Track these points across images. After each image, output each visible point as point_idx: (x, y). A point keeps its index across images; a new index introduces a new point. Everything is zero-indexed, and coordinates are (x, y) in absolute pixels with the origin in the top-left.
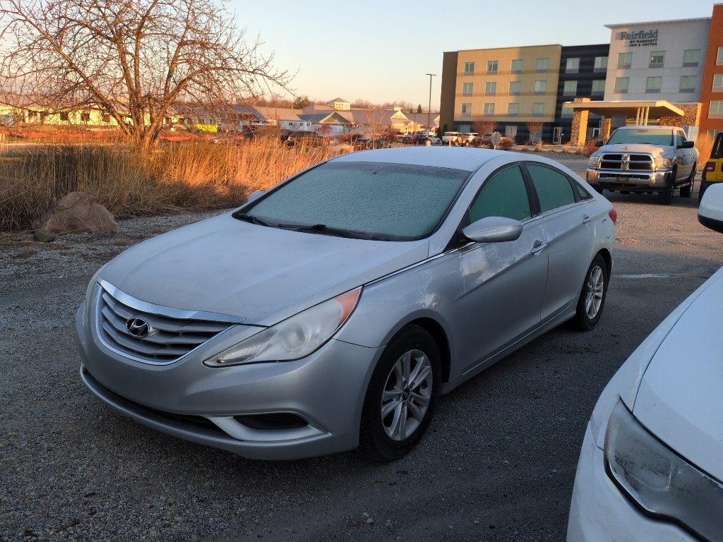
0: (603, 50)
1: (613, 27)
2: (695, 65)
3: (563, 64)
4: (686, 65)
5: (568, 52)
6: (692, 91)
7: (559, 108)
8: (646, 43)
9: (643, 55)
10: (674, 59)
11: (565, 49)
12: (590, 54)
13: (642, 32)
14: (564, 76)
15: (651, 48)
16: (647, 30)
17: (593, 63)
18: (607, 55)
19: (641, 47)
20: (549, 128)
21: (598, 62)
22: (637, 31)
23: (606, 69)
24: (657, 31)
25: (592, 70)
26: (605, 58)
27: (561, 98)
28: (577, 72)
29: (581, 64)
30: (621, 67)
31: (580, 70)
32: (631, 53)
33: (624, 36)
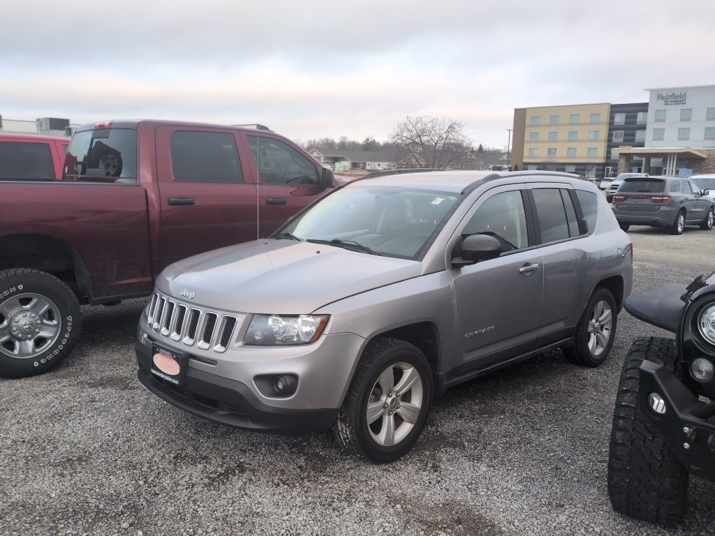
0: (644, 107)
1: (652, 91)
3: (612, 118)
4: (708, 119)
5: (615, 109)
7: (609, 152)
8: (676, 103)
9: (674, 112)
10: (698, 115)
11: (613, 106)
12: (632, 110)
13: (673, 94)
14: (612, 127)
15: (681, 106)
16: (677, 93)
17: (636, 117)
18: (646, 111)
19: (674, 106)
20: (601, 167)
21: (640, 116)
22: (670, 94)
23: (646, 122)
24: (686, 93)
25: (635, 123)
26: (645, 113)
27: (610, 145)
28: (623, 124)
29: (626, 118)
30: (657, 121)
31: (626, 123)
32: (665, 110)
33: (660, 97)
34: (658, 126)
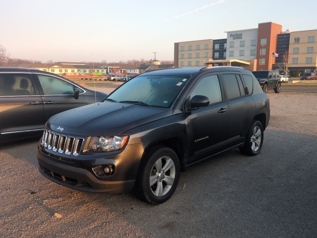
0: (225, 41)
1: (228, 33)
2: (255, 45)
3: (214, 46)
4: (252, 46)
6: (254, 55)
8: (238, 38)
9: (237, 42)
10: (248, 44)
11: (214, 41)
12: (222, 42)
14: (214, 51)
15: (240, 40)
16: (238, 33)
17: (223, 46)
18: (226, 43)
19: (237, 40)
21: (225, 45)
22: (235, 34)
23: (226, 48)
24: (242, 33)
25: (223, 48)
27: (214, 59)
28: (219, 49)
29: (220, 46)
30: (231, 47)
31: (220, 48)
32: (234, 42)
33: (231, 36)
34: (231, 49)
